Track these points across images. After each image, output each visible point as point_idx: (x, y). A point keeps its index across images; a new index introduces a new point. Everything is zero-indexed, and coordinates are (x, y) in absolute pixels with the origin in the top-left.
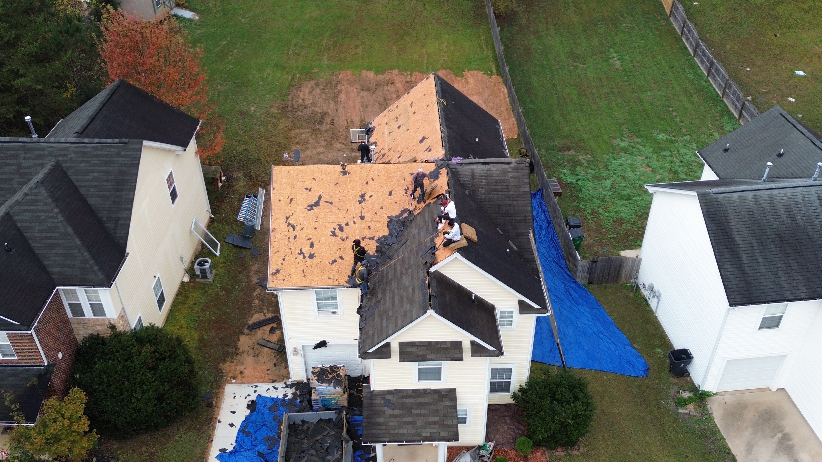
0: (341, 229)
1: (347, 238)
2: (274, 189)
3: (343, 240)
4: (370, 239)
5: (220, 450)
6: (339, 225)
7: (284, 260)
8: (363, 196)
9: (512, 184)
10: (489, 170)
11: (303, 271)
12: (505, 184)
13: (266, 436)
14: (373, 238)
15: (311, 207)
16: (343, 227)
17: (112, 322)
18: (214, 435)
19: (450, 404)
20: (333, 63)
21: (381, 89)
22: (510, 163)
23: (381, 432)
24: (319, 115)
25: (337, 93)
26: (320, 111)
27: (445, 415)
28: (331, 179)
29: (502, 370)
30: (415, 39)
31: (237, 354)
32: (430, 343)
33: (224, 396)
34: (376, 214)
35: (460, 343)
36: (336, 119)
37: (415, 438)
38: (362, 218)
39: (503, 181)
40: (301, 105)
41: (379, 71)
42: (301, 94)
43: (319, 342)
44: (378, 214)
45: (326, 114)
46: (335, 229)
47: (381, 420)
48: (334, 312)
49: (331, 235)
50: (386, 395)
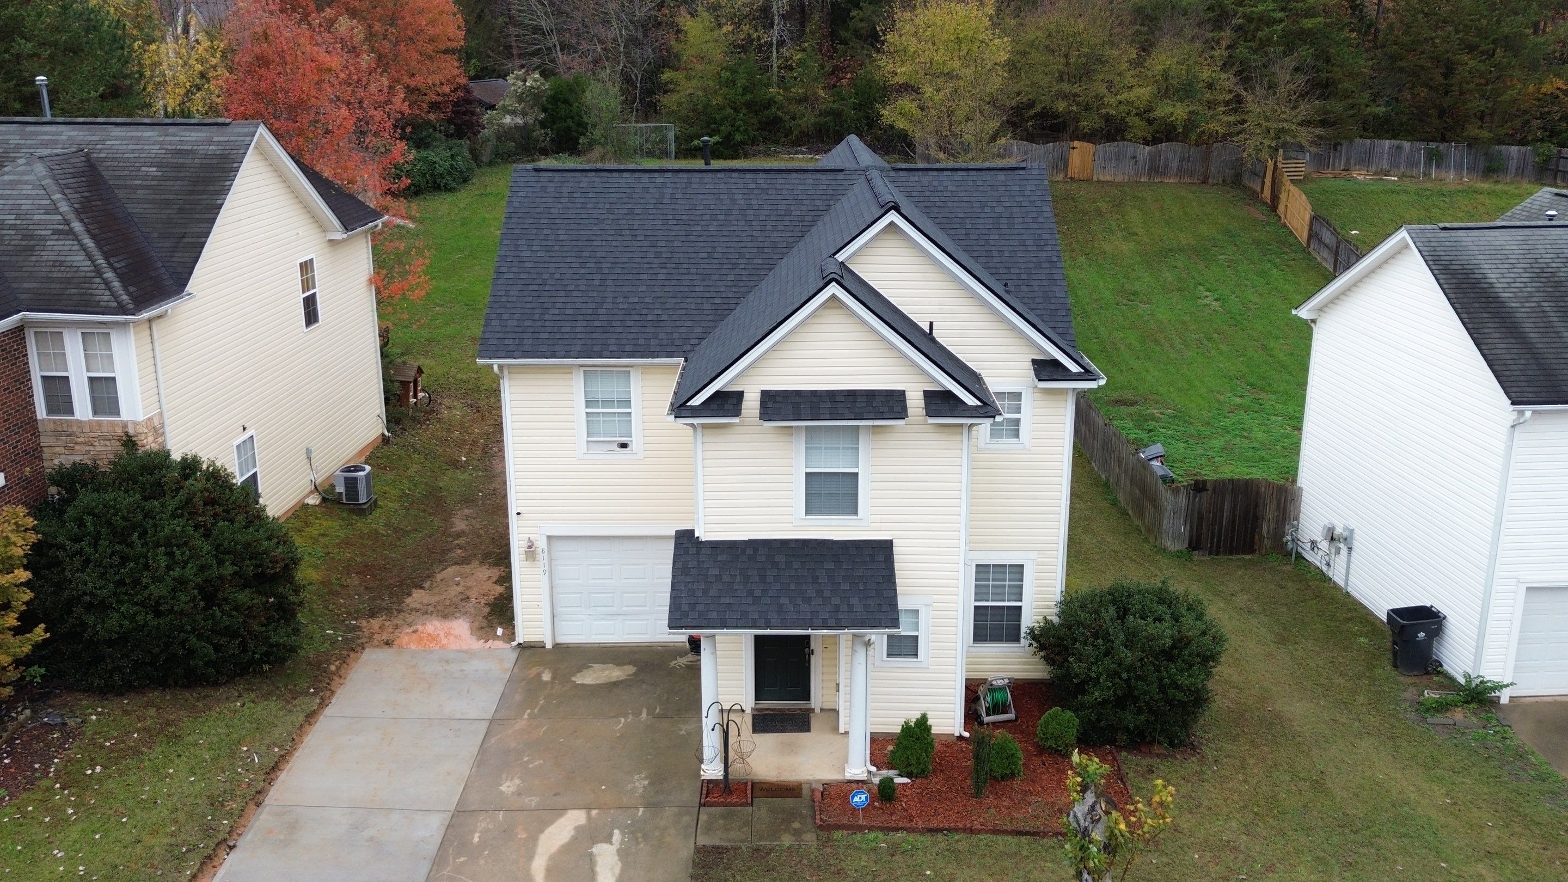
17: (131, 431)
29: (1000, 568)
32: (834, 393)
33: (357, 663)
35: (902, 394)
48: (624, 446)
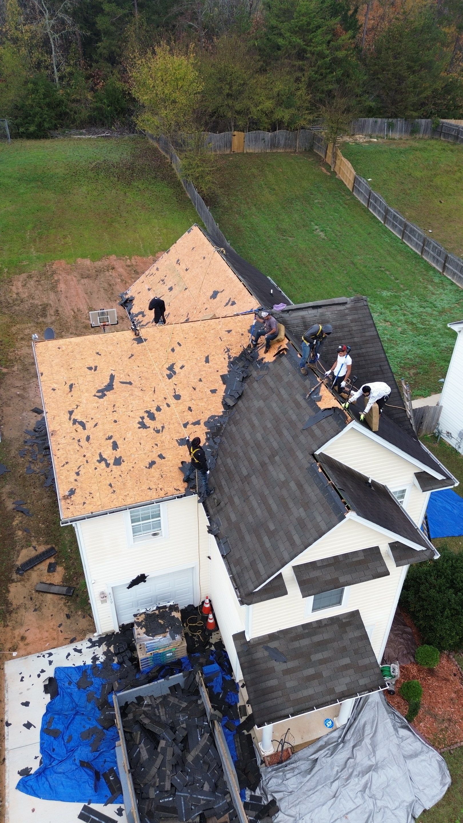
0: (152, 417)
1: (163, 427)
2: (42, 374)
3: (158, 432)
4: (194, 424)
5: (21, 773)
6: (147, 412)
7: (78, 474)
8: (171, 368)
9: (354, 328)
10: (322, 315)
11: (110, 485)
12: (346, 329)
13: (83, 730)
14: (198, 423)
15: (102, 393)
16: (153, 414)
18: (5, 750)
19: (357, 634)
20: (43, 255)
21: (102, 275)
22: (346, 303)
23: (279, 701)
24: (40, 307)
25: (55, 284)
26: (40, 304)
27: (356, 652)
28: (122, 351)
30: (125, 225)
31: (11, 612)
32: (336, 558)
33: (5, 681)
34: (195, 389)
35: (377, 548)
36: (60, 309)
37: (328, 698)
38: (177, 397)
39: (342, 327)
40: (17, 300)
41: (94, 258)
42: (14, 288)
43: (134, 577)
44: (197, 390)
45: (47, 305)
46: (143, 418)
47: (273, 683)
48: (155, 535)
49: (139, 428)
50: (269, 641)
